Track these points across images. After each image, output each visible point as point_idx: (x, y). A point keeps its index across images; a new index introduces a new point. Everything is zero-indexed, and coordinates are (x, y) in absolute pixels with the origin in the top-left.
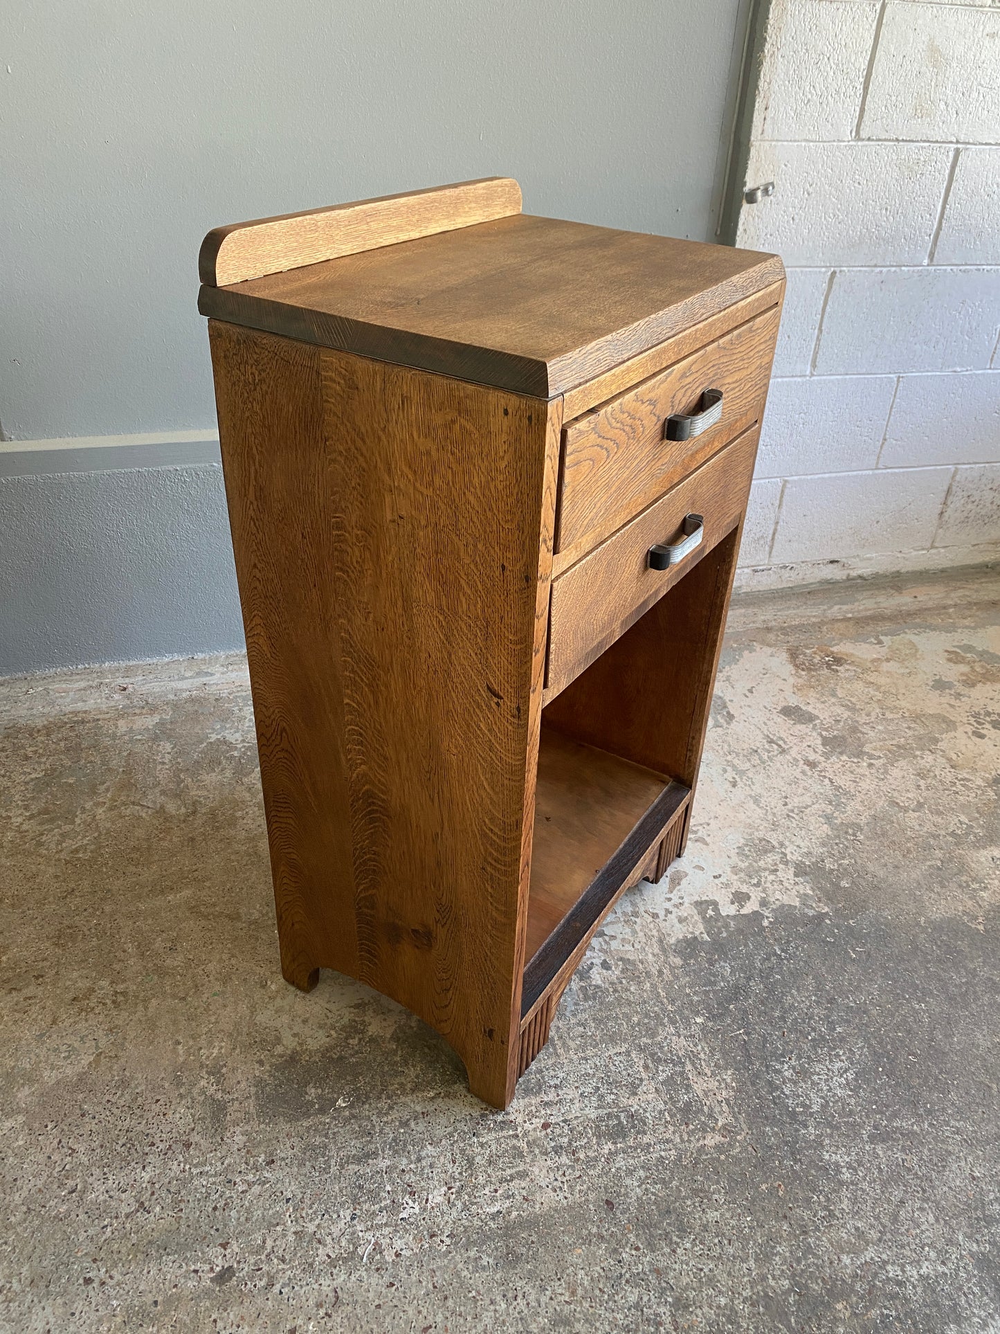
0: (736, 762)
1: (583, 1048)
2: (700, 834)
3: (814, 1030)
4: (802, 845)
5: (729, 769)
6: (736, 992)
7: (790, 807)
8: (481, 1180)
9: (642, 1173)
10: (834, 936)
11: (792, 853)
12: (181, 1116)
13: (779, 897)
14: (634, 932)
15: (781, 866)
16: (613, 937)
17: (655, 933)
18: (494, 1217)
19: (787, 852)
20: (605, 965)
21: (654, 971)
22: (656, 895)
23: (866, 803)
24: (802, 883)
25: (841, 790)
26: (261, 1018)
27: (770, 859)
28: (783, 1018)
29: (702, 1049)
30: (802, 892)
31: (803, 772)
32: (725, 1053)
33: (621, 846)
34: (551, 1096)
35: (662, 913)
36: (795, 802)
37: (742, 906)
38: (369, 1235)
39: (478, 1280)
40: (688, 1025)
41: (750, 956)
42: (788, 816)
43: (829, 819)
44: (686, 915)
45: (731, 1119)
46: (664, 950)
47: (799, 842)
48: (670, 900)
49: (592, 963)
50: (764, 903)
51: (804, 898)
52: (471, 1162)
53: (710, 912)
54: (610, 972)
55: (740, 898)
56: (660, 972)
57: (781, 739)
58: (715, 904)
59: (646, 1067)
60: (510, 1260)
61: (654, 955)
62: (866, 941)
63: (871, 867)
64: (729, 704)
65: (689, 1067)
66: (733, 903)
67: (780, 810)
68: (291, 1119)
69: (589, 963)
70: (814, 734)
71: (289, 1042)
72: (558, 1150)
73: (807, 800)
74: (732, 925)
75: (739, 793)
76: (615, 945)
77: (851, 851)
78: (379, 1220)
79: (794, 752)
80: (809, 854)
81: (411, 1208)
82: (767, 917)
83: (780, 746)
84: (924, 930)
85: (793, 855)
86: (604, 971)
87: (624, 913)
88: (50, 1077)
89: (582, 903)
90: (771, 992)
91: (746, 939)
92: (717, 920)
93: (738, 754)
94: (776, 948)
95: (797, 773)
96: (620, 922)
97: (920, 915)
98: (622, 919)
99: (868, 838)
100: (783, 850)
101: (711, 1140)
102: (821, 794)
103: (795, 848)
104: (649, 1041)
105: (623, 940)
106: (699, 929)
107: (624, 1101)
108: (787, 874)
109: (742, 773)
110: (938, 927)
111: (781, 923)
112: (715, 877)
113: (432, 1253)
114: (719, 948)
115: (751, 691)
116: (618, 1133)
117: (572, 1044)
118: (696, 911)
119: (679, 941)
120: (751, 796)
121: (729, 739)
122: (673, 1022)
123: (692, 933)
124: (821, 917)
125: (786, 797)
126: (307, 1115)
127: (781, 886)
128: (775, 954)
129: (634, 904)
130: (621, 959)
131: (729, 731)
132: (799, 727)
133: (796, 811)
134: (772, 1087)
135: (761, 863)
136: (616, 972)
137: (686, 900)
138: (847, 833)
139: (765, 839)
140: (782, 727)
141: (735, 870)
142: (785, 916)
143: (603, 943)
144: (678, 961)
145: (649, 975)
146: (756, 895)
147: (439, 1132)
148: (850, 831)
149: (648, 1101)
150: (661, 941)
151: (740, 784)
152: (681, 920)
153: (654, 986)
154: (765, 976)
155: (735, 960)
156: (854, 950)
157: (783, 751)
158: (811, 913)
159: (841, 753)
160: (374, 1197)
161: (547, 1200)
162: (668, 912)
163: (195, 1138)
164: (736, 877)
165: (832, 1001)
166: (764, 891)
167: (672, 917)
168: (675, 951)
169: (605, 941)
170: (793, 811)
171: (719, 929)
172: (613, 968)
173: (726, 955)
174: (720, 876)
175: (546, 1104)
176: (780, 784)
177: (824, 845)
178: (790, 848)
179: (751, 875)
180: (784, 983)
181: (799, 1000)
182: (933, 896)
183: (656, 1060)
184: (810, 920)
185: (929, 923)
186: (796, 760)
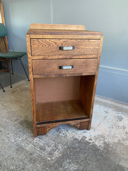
1: (50, 139)
2: (95, 130)
3: (78, 160)
6: (75, 148)
8: (25, 141)
9: (38, 154)
10: (98, 153)
12: (15, 118)
13: (97, 143)
14: (72, 133)
18: (21, 145)
20: (63, 134)
22: (80, 132)
24: (103, 144)
26: (29, 116)
27: (102, 139)
28: (76, 155)
29: (61, 150)
31: (124, 133)
32: (64, 152)
34: (40, 140)
36: (116, 135)
37: (89, 140)
38: (12, 137)
39: (13, 148)
40: (64, 146)
41: (82, 146)
42: (113, 136)
43: (119, 140)
45: (54, 159)
46: (72, 137)
47: (110, 140)
50: (93, 142)
51: (100, 146)
52: (26, 139)
53: (84, 138)
55: (91, 140)
56: (69, 139)
57: (126, 127)
58: (86, 138)
59: (53, 146)
60: (17, 150)
61: (70, 137)
62: (103, 158)
63: (118, 151)
64: (123, 119)
65: (58, 150)
68: (20, 125)
71: (28, 119)
72: (34, 145)
73: (119, 136)
74: (85, 141)
75: (109, 129)
76: (68, 133)
77: (117, 147)
78: (14, 137)
80: (109, 142)
81: (17, 139)
82: (91, 144)
84: (115, 164)
88: (12, 110)
90: (79, 151)
91: (84, 144)
93: (115, 125)
95: (122, 133)
97: (118, 162)
98: (72, 131)
99: (123, 147)
100: (105, 139)
101: (49, 159)
102: (123, 137)
104: (57, 144)
106: (80, 139)
107: (46, 147)
108: (102, 142)
110: (118, 166)
111: (92, 146)
112: (91, 135)
113: (13, 143)
114: (80, 142)
116: (41, 149)
117: (49, 138)
118: (82, 137)
119: (75, 138)
120: (110, 131)
122: (62, 144)
123: (78, 138)
124: (99, 150)
127: (99, 142)
128: (86, 148)
129: (76, 131)
130: (66, 135)
131: (118, 122)
134: (64, 160)
135: (100, 138)
137: (83, 135)
138: (120, 144)
139: (104, 136)
141: (95, 136)
142: (94, 146)
143: (66, 132)
144: (72, 140)
145: (67, 138)
146: (93, 141)
147: (28, 135)
149: (49, 149)
150: (73, 136)
152: (79, 136)
153: (66, 140)
154: (81, 149)
155: (80, 145)
156: (99, 157)
157: (124, 129)
158: (99, 148)
160: (16, 135)
161: (27, 148)
162: (79, 134)
163: (13, 121)
164: (93, 137)
165: (86, 159)
166: (95, 141)
167: (78, 135)
171: (83, 140)
175: (39, 141)
176: (117, 132)
177: (114, 143)
178: (107, 139)
179: (96, 139)
180: (82, 152)
181: (82, 155)
182: (124, 162)
183: (55, 146)
184: (97, 149)
185: (118, 164)
186: (125, 131)
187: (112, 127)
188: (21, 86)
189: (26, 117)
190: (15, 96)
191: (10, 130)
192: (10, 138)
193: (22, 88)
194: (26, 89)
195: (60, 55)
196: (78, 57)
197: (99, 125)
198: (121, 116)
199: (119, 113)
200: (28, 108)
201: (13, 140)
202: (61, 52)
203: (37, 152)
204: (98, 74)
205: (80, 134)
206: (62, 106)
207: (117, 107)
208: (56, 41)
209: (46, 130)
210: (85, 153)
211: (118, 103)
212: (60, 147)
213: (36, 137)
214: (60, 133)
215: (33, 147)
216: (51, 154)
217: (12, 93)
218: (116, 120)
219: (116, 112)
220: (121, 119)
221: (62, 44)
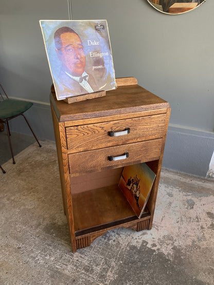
0: (183, 218)
1: (96, 252)
2: (159, 228)
3: (142, 281)
5: (180, 219)
6: (134, 262)
8: (61, 261)
9: (84, 280)
10: (168, 266)
12: (35, 222)
13: (163, 250)
14: (126, 238)
15: (171, 245)
17: (129, 241)
18: (57, 268)
20: (114, 241)
21: (122, 248)
22: (137, 235)
23: (208, 244)
24: (172, 251)
25: (204, 237)
26: (57, 215)
27: (169, 242)
28: (138, 274)
29: (116, 268)
30: (170, 252)
31: (198, 229)
32: (120, 272)
34: (83, 256)
36: (189, 233)
38: (39, 257)
39: (46, 275)
40: (118, 261)
41: (144, 257)
42: (184, 235)
43: (194, 241)
44: (139, 241)
45: (108, 284)
46: (128, 245)
47: (180, 242)
49: (112, 239)
50: (158, 249)
51: (169, 254)
52: (62, 257)
53: (145, 244)
55: (154, 245)
57: (200, 219)
58: (147, 243)
59: (103, 263)
60: (52, 276)
61: (125, 245)
62: (174, 272)
63: (193, 258)
64: (195, 205)
65: (111, 269)
66: (152, 245)
67: (183, 233)
68: (46, 233)
70: (211, 222)
71: (56, 221)
72: (75, 266)
73: (192, 235)
74: (147, 249)
75: (177, 225)
76: (120, 238)
77: (192, 252)
78: (42, 256)
79: (200, 223)
80: (180, 246)
81: (48, 258)
82: (156, 253)
84: (192, 280)
85: (176, 244)
88: (27, 207)
90: (141, 267)
91: (147, 254)
92: (144, 246)
93: (185, 217)
94: (152, 260)
97: (195, 276)
98: (126, 235)
99: (200, 251)
100: (175, 242)
102: (198, 235)
104: (108, 259)
105: (122, 238)
106: (139, 246)
107: (94, 266)
108: (170, 247)
110: (197, 281)
111: (158, 256)
112: (153, 238)
113: (44, 266)
114: (139, 252)
115: (204, 205)
116: (87, 270)
117: (95, 250)
118: (142, 242)
119: (132, 245)
120: (179, 227)
121: (187, 213)
122: (116, 259)
123: (137, 245)
124: (168, 260)
125: (188, 231)
126: (48, 233)
127: (166, 248)
128: (150, 261)
129: (131, 233)
130: (118, 242)
131: (189, 211)
132: (209, 219)
133: (187, 235)
135: (167, 241)
136: (115, 243)
137: (142, 239)
138: (195, 247)
139: (173, 237)
140: (204, 216)
141: (159, 239)
142: (161, 255)
143: (118, 237)
144: (128, 249)
145: (120, 248)
146: (158, 247)
147: (62, 249)
148: (197, 247)
149: (98, 269)
150: (129, 243)
151: (179, 223)
152: (137, 242)
153: (118, 251)
154: (144, 263)
155: (140, 256)
156: (169, 272)
157: (198, 221)
158: (167, 258)
160: (45, 252)
161: (66, 272)
162: (136, 239)
163: (33, 227)
165: (153, 278)
166: (161, 247)
167: (136, 240)
168: (130, 247)
171: (143, 248)
175: (81, 257)
176: (189, 228)
177: (186, 246)
178: (177, 242)
179: (162, 242)
180: (146, 267)
181: (145, 273)
182: (204, 274)
183: (106, 264)
184: (166, 259)
185: (195, 279)
186: (199, 225)
187: (182, 220)
188: (29, 158)
189: (53, 218)
190: (25, 180)
191: (33, 244)
192: (37, 259)
193: (33, 163)
194: (39, 165)
195: (109, 141)
196: (135, 141)
197: (162, 219)
198: (193, 199)
199: (189, 194)
200: (51, 200)
201: (41, 261)
202: (110, 138)
203: (82, 276)
204: (162, 157)
205: (137, 238)
206: (107, 198)
207: (184, 183)
208: (103, 125)
209: (90, 240)
210: (150, 268)
211: (185, 176)
212: (113, 264)
213: (76, 251)
214: (109, 240)
215: (75, 268)
216: (102, 277)
217: (19, 175)
218: (186, 207)
219: (185, 193)
220: (191, 205)
221: (111, 128)
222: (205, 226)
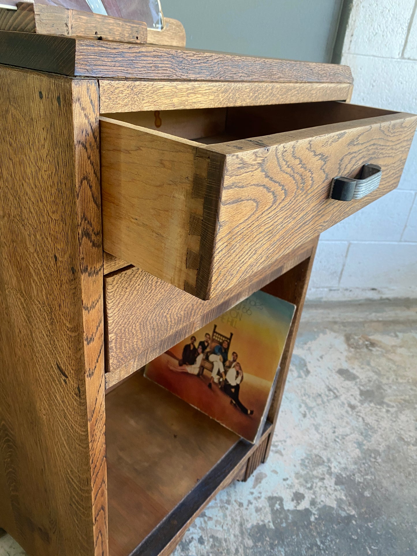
0: (308, 401)
2: (279, 448)
4: (342, 462)
5: (303, 405)
7: (336, 434)
10: (357, 534)
11: (335, 467)
13: (323, 499)
14: (225, 516)
15: (327, 476)
16: (210, 518)
17: (238, 518)
19: (332, 466)
20: (201, 541)
21: (233, 550)
22: (245, 490)
23: (384, 436)
24: (339, 490)
25: (369, 426)
27: (321, 470)
30: (338, 497)
31: (347, 412)
33: (219, 462)
35: (245, 503)
36: (340, 431)
37: (298, 504)
41: (299, 544)
42: (335, 440)
43: (360, 445)
44: (261, 506)
46: (242, 533)
47: (340, 459)
48: (252, 493)
49: (192, 538)
50: (313, 503)
51: (339, 501)
53: (277, 506)
54: (203, 546)
55: (298, 497)
56: (237, 550)
57: (336, 389)
58: (281, 500)
61: (235, 536)
62: (379, 541)
63: (385, 483)
64: (308, 364)
66: (293, 500)
67: (331, 436)
69: (190, 537)
70: (356, 388)
73: (348, 430)
74: (290, 518)
75: (307, 422)
76: (210, 524)
77: (373, 470)
79: (342, 398)
80: (345, 469)
82: (314, 514)
83: (334, 393)
85: (336, 469)
86: (199, 545)
87: (221, 501)
89: (182, 504)
91: (298, 530)
92: (280, 513)
93: (309, 396)
94: (318, 540)
95: (343, 412)
96: (216, 507)
98: (219, 505)
99: (384, 461)
100: (330, 464)
102: (356, 427)
103: (337, 464)
105: (217, 521)
106: (268, 519)
108: (330, 482)
109: (310, 409)
111: (323, 520)
112: (284, 480)
114: (279, 535)
115: (321, 357)
118: (268, 504)
119: (253, 527)
120: (314, 425)
121: (306, 386)
123: (263, 521)
124: (349, 518)
125: (335, 428)
127: (325, 491)
128: (316, 545)
129: (229, 495)
130: (212, 537)
131: (306, 381)
132: (347, 382)
133: (340, 437)
135: (315, 473)
136: (207, 547)
137: (263, 495)
138: (370, 456)
139: (319, 456)
140: (337, 381)
141: (298, 475)
142: (326, 514)
143: (203, 522)
144: (250, 543)
145: (228, 552)
146: (308, 496)
148: (373, 455)
150: (241, 525)
151: (308, 416)
152: (258, 510)
155: (288, 545)
156: (370, 548)
157: (336, 397)
158: (343, 514)
159: (371, 401)
162: (250, 503)
164: (297, 481)
166: (314, 493)
167: (252, 507)
168: (249, 535)
169: (205, 522)
170: (338, 437)
171: (281, 519)
172: (206, 544)
173: (283, 541)
174: (287, 479)
176: (332, 418)
177: (355, 463)
178: (334, 463)
179: (307, 481)
184: (343, 519)
186: (343, 403)
205: (251, 497)
214: (185, 547)
218: (296, 374)
220: (304, 367)
222: (353, 402)
